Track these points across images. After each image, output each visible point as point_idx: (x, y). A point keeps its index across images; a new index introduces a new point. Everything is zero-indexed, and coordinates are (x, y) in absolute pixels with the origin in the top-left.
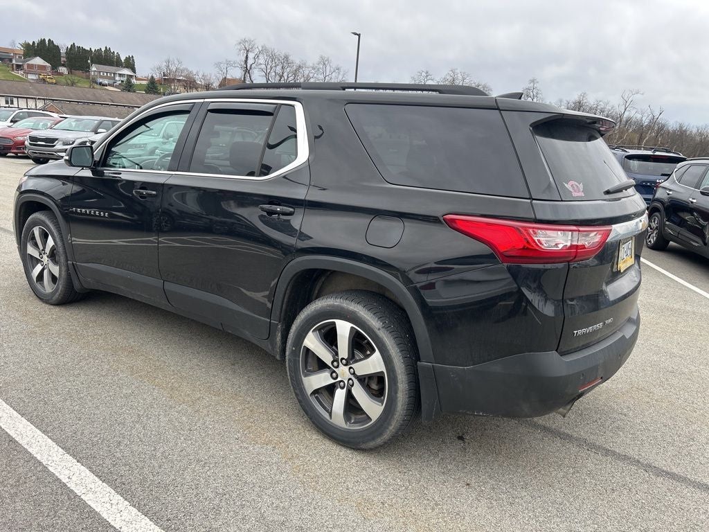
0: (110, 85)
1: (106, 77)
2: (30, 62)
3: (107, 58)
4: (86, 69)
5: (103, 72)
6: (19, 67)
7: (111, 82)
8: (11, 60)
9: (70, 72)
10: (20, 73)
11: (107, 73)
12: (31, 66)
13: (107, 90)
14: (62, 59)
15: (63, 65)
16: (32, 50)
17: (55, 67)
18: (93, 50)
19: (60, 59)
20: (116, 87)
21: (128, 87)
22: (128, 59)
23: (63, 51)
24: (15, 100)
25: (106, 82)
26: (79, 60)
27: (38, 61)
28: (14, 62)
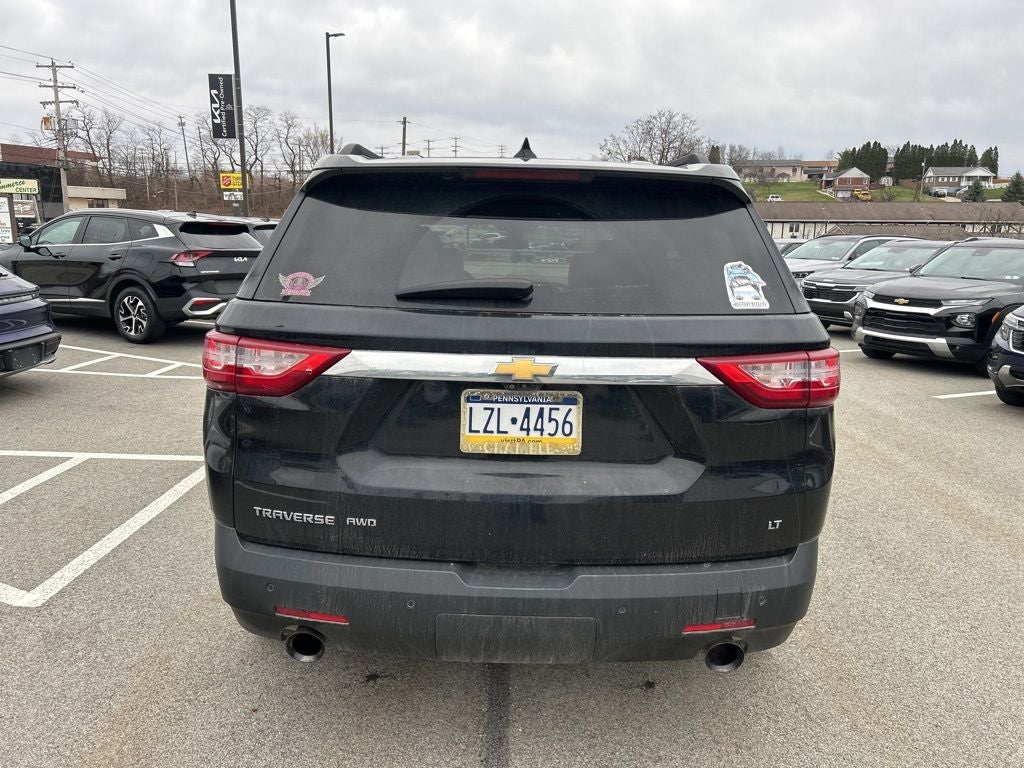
0: (949, 195)
1: (948, 184)
2: (843, 176)
3: (955, 157)
4: (918, 174)
5: (943, 178)
6: (829, 184)
7: (953, 190)
8: (821, 176)
9: (896, 183)
10: (828, 192)
11: (949, 177)
12: (844, 181)
13: (945, 202)
14: (889, 166)
15: (888, 174)
16: (850, 159)
17: (875, 177)
18: (935, 147)
19: (885, 166)
20: (959, 196)
21: (976, 194)
22: (988, 153)
23: (891, 155)
24: (801, 226)
25: (945, 191)
26: (912, 163)
27: (854, 173)
28: (824, 178)
